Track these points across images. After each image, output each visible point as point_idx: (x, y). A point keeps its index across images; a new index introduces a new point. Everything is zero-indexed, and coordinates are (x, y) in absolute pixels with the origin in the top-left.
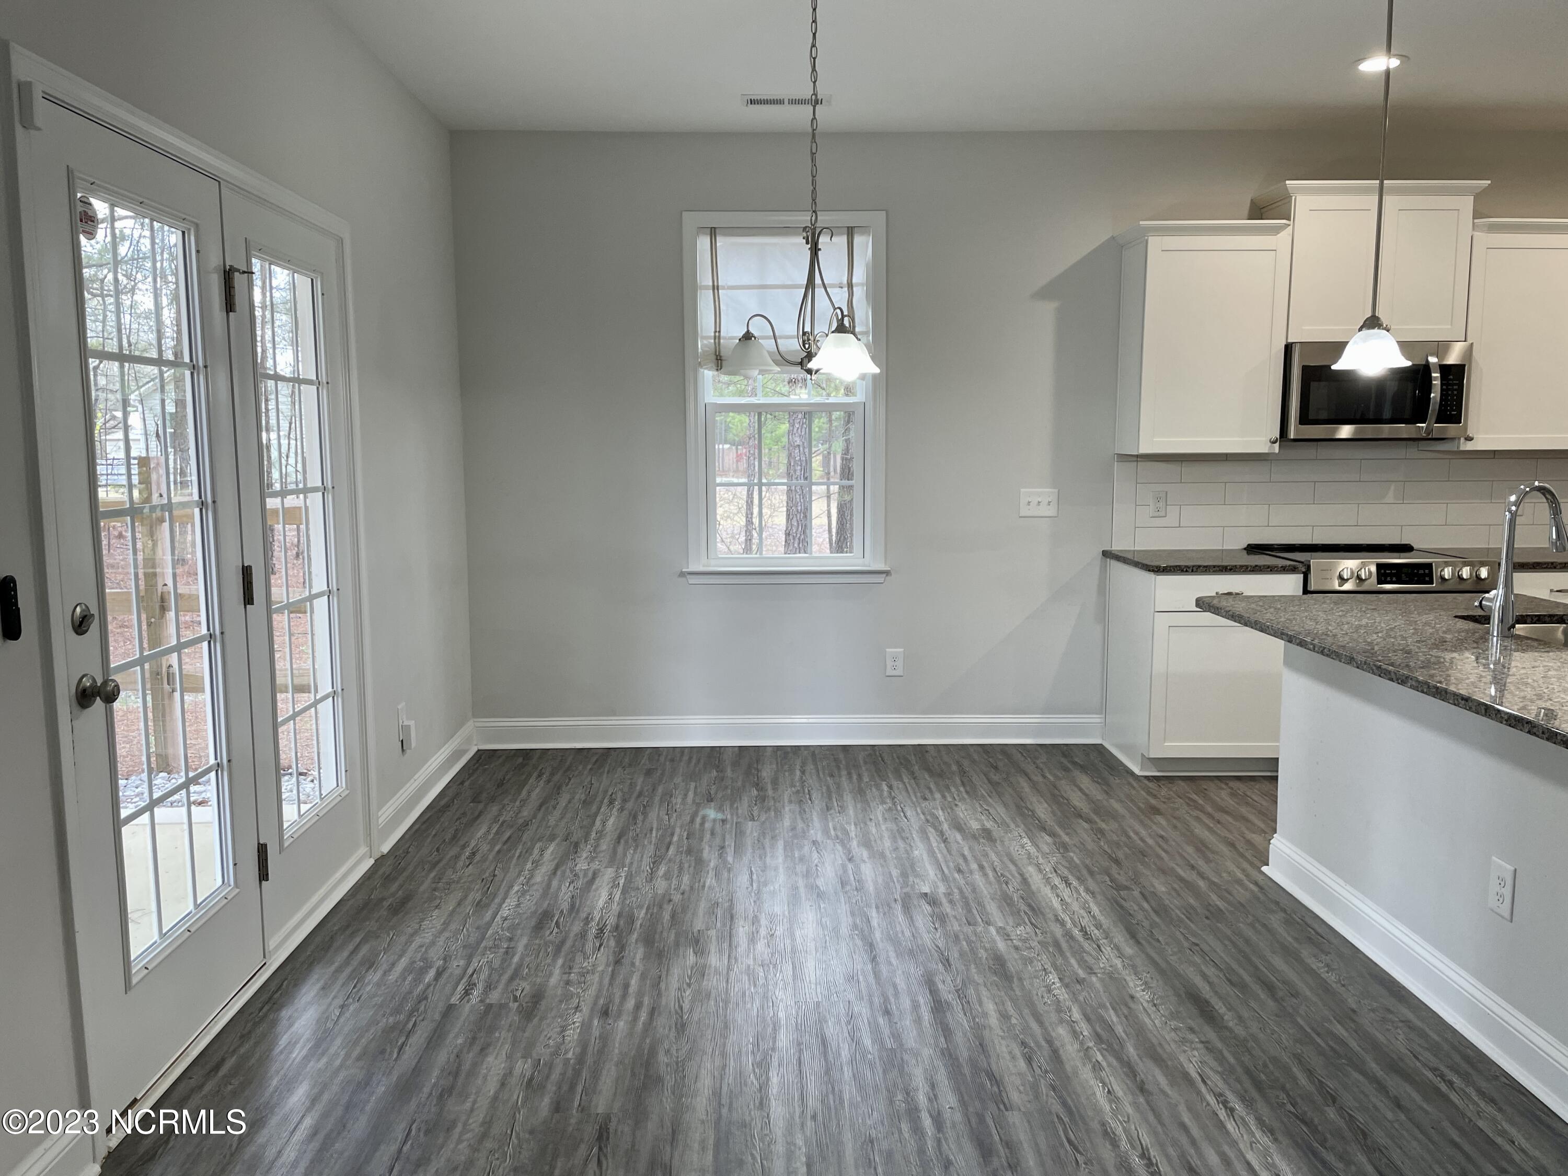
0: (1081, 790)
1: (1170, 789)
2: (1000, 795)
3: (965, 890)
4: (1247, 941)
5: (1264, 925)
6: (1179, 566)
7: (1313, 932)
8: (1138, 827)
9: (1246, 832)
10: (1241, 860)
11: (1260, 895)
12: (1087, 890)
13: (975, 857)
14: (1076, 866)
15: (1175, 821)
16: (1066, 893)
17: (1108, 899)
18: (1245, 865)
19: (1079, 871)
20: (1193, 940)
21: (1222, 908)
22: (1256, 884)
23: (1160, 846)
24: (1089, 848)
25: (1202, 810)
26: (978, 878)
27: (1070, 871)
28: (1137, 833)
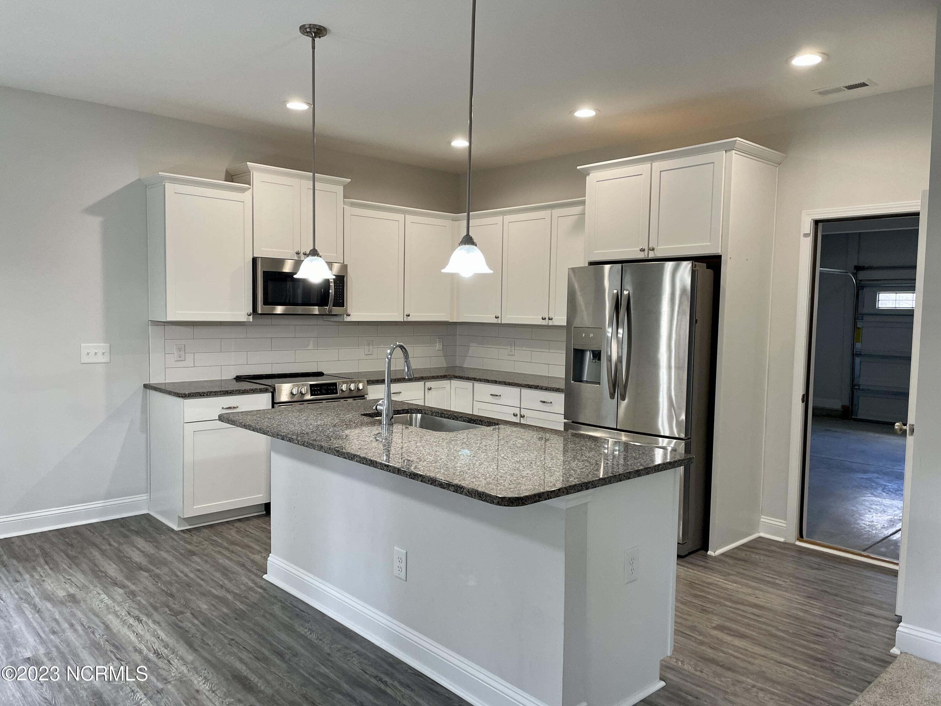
0: (138, 549)
1: (199, 536)
2: (77, 565)
3: (61, 647)
4: (263, 628)
5: (271, 614)
6: (199, 393)
7: (298, 610)
8: (182, 567)
9: (250, 554)
10: (249, 574)
11: (265, 595)
12: (154, 622)
13: (66, 620)
14: (144, 606)
15: (205, 558)
16: (139, 628)
17: (170, 624)
18: (253, 577)
19: (146, 609)
20: (231, 637)
21: (244, 610)
22: (261, 587)
23: (199, 577)
24: (151, 590)
25: (221, 546)
26: (70, 634)
27: (140, 611)
28: (182, 572)
